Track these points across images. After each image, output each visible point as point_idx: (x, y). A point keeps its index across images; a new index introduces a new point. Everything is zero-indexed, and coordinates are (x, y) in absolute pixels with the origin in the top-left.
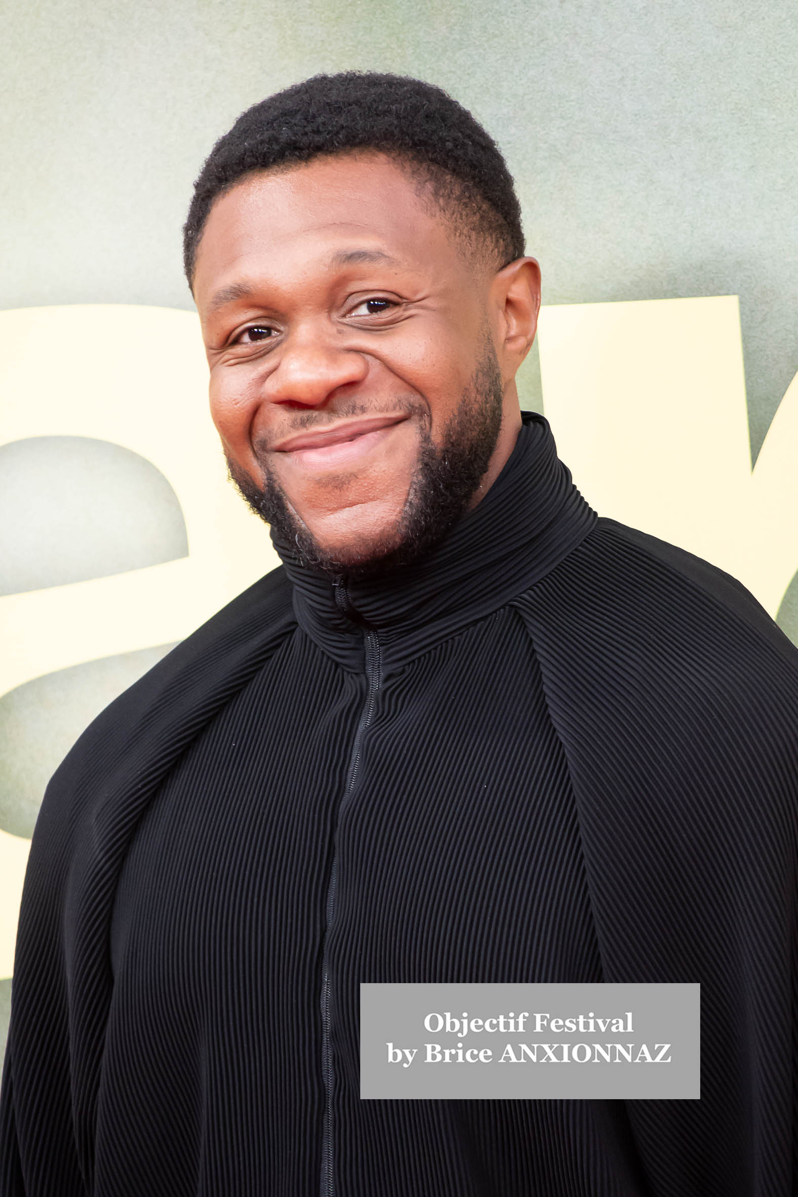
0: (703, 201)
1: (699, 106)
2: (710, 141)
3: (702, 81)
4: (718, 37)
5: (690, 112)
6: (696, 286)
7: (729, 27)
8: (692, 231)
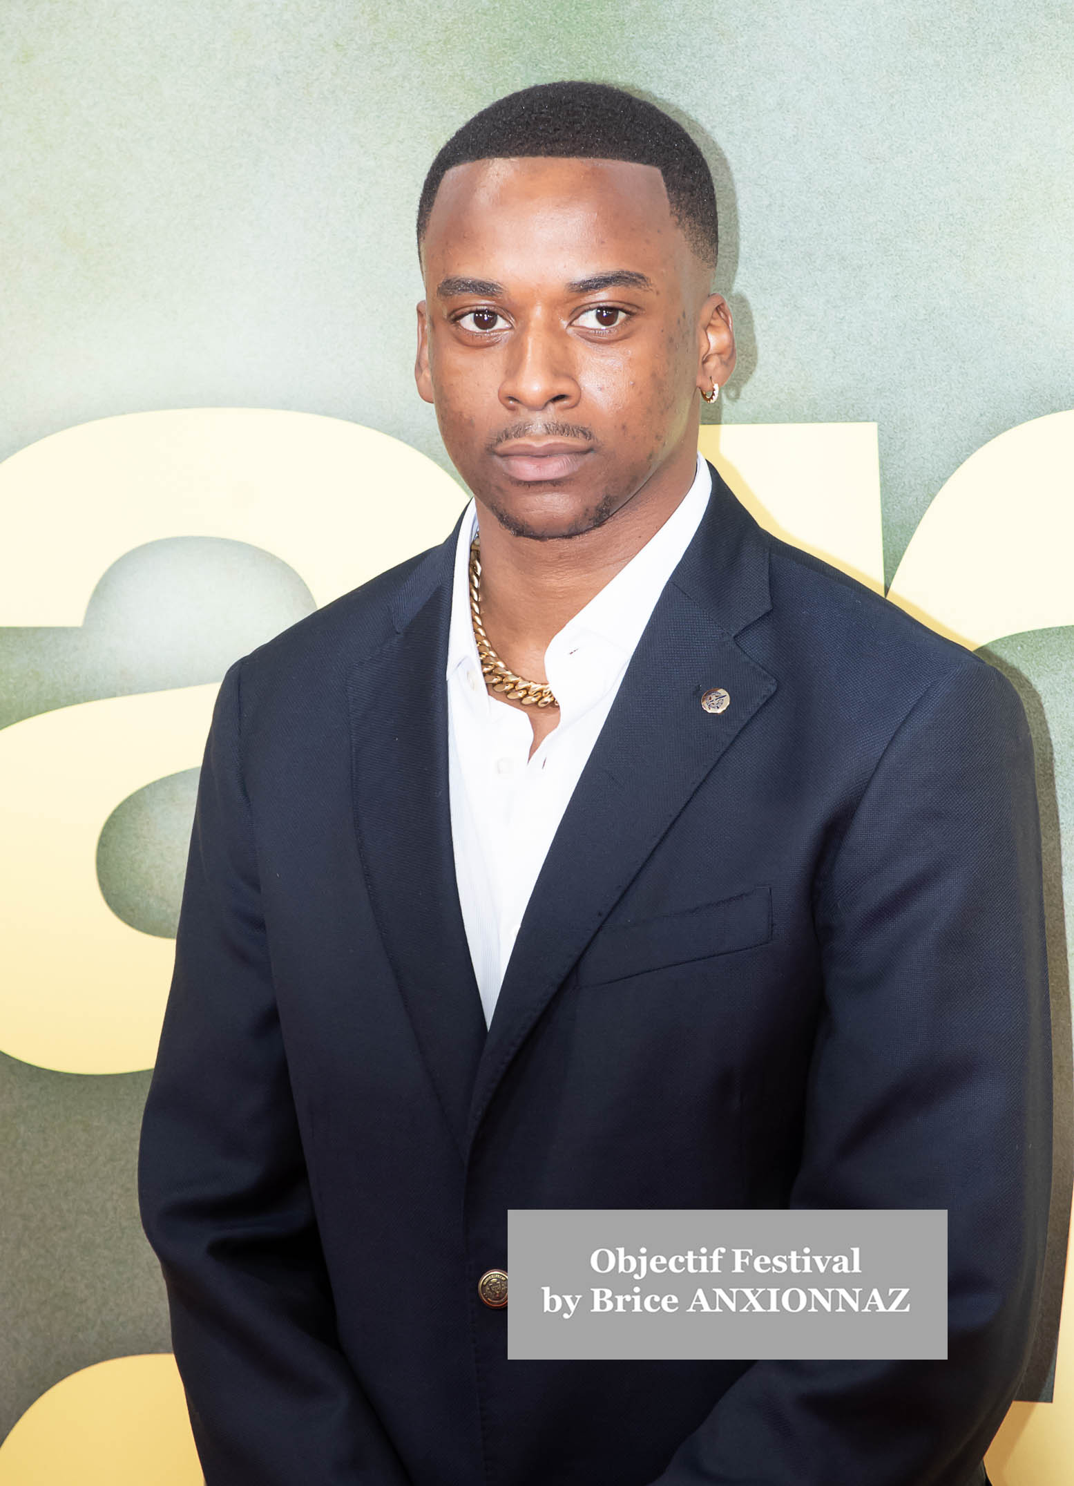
0: (846, 328)
1: (845, 234)
2: (854, 269)
3: (848, 210)
4: (865, 168)
5: (836, 241)
6: (836, 412)
7: (877, 159)
8: (834, 358)
